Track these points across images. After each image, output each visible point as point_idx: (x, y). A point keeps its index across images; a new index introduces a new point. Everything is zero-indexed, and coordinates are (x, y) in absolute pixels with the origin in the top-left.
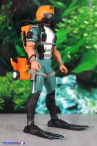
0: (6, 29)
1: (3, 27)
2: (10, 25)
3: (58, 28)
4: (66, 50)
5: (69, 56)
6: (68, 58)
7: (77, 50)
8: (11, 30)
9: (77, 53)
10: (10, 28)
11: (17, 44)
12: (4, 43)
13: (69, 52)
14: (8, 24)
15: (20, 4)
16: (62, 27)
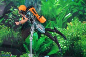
0: (19, 37)
1: (18, 37)
2: (21, 36)
3: (41, 36)
4: (44, 45)
5: (46, 48)
6: (45, 49)
7: (49, 45)
8: (21, 38)
9: (49, 47)
10: (21, 37)
11: (24, 44)
12: (19, 43)
13: (46, 46)
14: (20, 35)
15: (25, 27)
16: (43, 36)
